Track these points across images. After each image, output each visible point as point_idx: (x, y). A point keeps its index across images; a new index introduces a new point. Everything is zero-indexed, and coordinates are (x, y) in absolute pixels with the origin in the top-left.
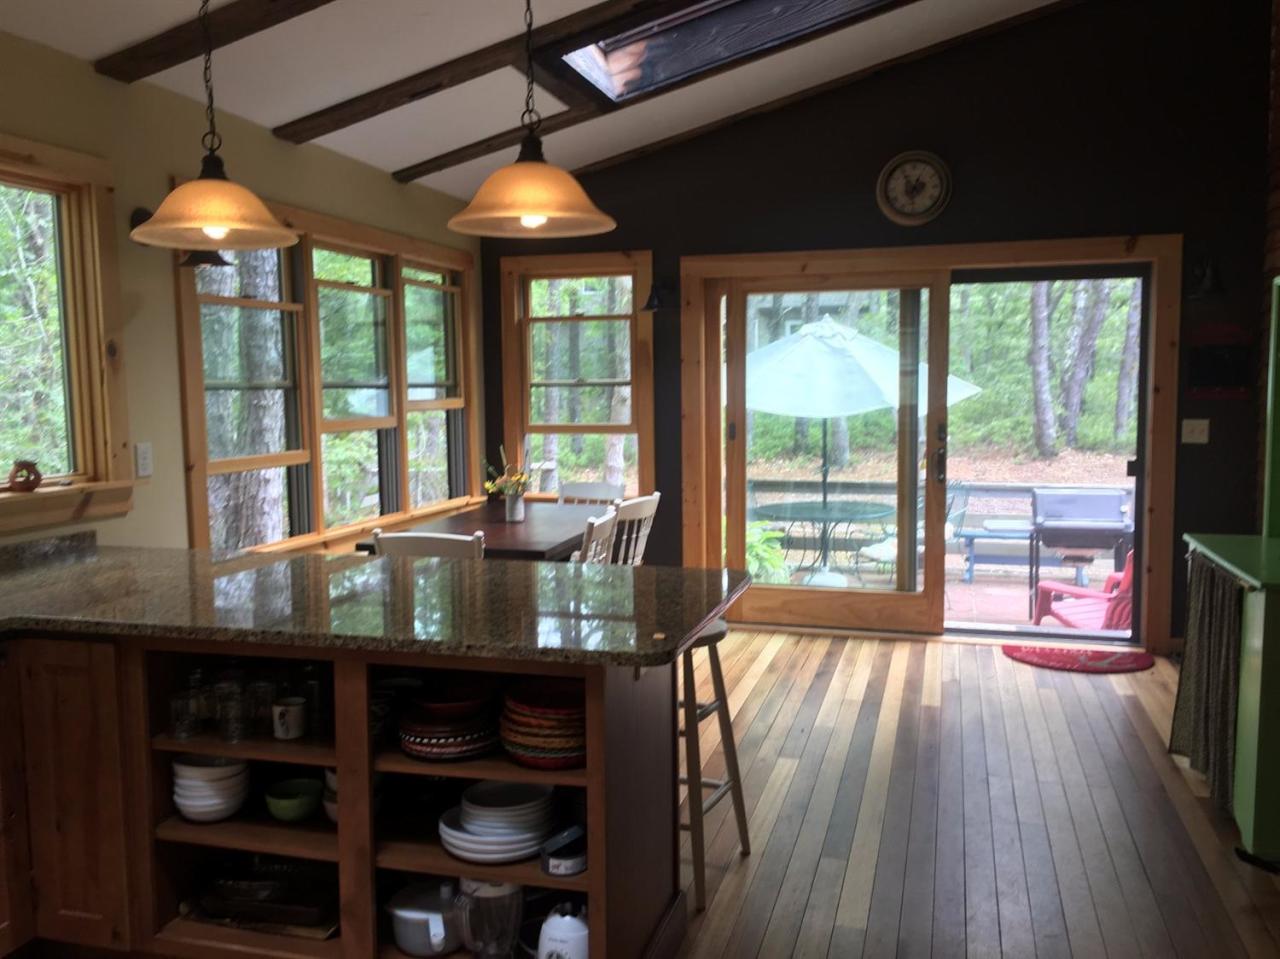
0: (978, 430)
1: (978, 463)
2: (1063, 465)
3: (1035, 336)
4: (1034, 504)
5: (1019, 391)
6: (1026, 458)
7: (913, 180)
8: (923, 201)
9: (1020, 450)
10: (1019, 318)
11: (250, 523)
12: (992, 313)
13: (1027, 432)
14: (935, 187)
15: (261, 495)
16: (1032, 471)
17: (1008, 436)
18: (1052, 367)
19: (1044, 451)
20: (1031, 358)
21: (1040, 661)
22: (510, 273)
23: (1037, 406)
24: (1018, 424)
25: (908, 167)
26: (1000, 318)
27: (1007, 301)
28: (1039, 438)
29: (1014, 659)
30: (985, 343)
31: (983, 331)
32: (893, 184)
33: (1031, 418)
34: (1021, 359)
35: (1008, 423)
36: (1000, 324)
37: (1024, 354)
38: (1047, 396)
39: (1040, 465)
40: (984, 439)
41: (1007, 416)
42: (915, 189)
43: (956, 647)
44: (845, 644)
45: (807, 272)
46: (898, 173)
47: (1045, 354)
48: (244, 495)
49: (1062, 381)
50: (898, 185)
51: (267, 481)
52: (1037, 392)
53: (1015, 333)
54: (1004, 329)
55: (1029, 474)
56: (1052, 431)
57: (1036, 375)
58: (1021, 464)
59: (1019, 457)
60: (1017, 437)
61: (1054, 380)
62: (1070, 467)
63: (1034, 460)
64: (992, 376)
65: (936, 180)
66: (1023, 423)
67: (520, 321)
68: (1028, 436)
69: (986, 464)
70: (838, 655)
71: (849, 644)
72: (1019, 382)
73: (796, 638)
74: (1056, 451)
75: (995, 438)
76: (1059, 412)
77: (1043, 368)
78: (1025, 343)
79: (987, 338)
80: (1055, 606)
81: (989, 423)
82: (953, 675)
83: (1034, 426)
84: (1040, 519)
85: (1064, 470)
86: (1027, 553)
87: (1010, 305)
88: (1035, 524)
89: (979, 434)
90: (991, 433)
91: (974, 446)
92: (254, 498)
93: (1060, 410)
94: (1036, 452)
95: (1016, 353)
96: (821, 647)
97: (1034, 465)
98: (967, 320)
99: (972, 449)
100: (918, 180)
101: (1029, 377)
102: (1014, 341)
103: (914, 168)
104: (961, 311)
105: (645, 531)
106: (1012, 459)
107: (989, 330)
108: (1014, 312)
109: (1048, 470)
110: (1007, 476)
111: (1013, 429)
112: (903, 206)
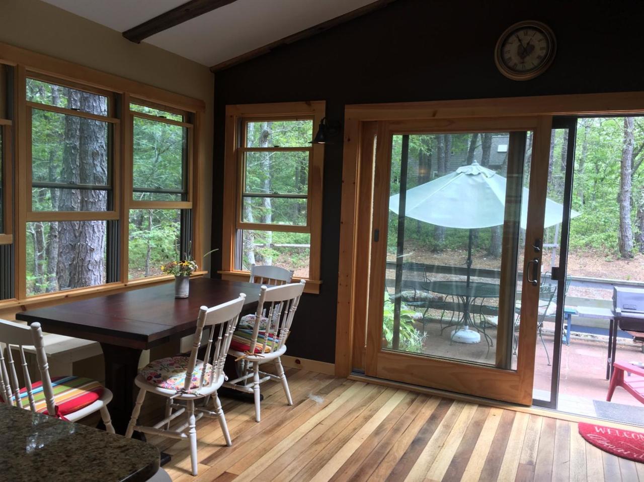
0: (583, 239)
1: (581, 259)
2: (637, 264)
3: (622, 185)
4: (615, 297)
5: (611, 217)
6: (612, 258)
7: (525, 43)
8: (532, 61)
9: (609, 253)
10: (613, 176)
11: (80, 276)
12: (598, 173)
13: (614, 242)
14: (542, 49)
15: (88, 259)
16: (616, 267)
17: (603, 244)
18: (632, 204)
19: (624, 254)
20: (620, 199)
21: (610, 446)
22: (231, 116)
23: (622, 227)
24: (609, 236)
25: (521, 34)
26: (602, 176)
27: (606, 167)
28: (622, 247)
29: (587, 440)
30: (593, 189)
31: (592, 183)
32: (508, 47)
33: (616, 234)
34: (614, 199)
35: (603, 236)
36: (602, 179)
37: (616, 196)
38: (628, 221)
39: (621, 263)
40: (586, 245)
41: (603, 231)
42: (525, 51)
43: (540, 419)
44: (450, 407)
45: (436, 117)
46: (513, 38)
47: (629, 195)
48: (78, 258)
49: (639, 212)
50: (512, 49)
51: (92, 250)
52: (622, 218)
53: (610, 185)
54: (604, 182)
55: (614, 269)
56: (631, 242)
57: (622, 208)
58: (609, 261)
59: (608, 257)
60: (608, 245)
61: (633, 211)
62: (640, 266)
63: (618, 259)
64: (596, 208)
65: (543, 44)
66: (613, 236)
67: (237, 150)
68: (615, 244)
69: (587, 260)
70: (439, 420)
71: (452, 408)
72: (611, 212)
73: (413, 397)
74: (632, 254)
75: (594, 245)
76: (636, 231)
77: (627, 204)
78: (617, 190)
79: (594, 187)
80: (627, 379)
81: (591, 235)
82: (531, 456)
83: (619, 238)
84: (618, 310)
85: (636, 267)
86: (608, 327)
87: (609, 169)
88: (614, 312)
89: (584, 241)
90: (591, 242)
91: (580, 249)
92: (83, 260)
93: (636, 230)
94: (620, 255)
95: (611, 196)
96: (427, 410)
97: (617, 262)
98: (584, 176)
99: (579, 250)
100: (528, 44)
101: (618, 209)
102: (610, 189)
103: (526, 34)
104: (580, 171)
105: (294, 308)
106: (604, 258)
107: (596, 182)
108: (611, 172)
109: (626, 266)
110: (600, 268)
111: (606, 240)
112: (515, 64)
